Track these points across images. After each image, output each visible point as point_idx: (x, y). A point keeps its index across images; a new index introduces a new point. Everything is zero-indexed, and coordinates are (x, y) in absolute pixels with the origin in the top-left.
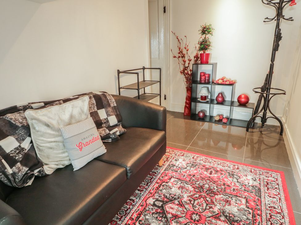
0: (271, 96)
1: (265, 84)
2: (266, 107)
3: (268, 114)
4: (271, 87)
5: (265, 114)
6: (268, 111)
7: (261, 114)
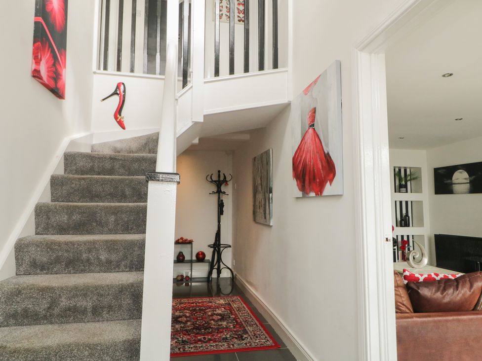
0: (222, 249)
1: (216, 240)
2: (219, 259)
3: (222, 266)
4: (221, 243)
5: (219, 266)
6: (221, 263)
7: (216, 267)
